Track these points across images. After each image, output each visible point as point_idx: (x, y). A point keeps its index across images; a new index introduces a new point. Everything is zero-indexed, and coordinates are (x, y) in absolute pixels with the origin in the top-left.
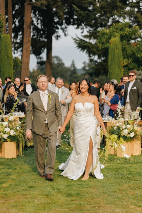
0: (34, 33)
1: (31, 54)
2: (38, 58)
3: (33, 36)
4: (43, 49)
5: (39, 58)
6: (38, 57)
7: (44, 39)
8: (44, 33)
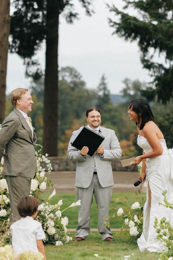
0: (20, 7)
1: (11, 52)
2: (28, 64)
3: (15, 13)
4: (37, 41)
5: (30, 63)
6: (27, 60)
7: (40, 20)
8: (40, 8)
